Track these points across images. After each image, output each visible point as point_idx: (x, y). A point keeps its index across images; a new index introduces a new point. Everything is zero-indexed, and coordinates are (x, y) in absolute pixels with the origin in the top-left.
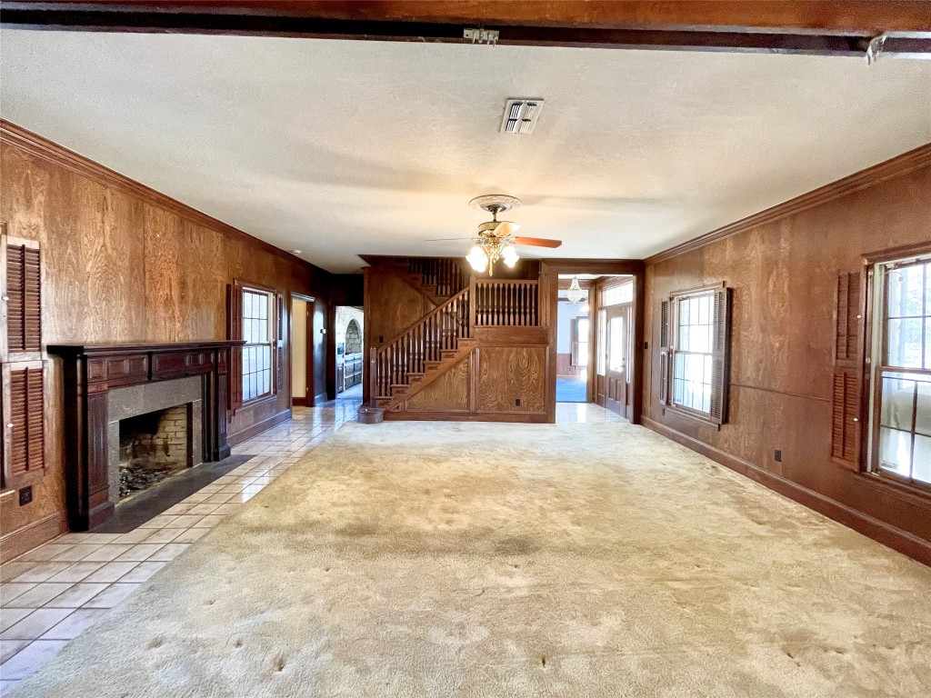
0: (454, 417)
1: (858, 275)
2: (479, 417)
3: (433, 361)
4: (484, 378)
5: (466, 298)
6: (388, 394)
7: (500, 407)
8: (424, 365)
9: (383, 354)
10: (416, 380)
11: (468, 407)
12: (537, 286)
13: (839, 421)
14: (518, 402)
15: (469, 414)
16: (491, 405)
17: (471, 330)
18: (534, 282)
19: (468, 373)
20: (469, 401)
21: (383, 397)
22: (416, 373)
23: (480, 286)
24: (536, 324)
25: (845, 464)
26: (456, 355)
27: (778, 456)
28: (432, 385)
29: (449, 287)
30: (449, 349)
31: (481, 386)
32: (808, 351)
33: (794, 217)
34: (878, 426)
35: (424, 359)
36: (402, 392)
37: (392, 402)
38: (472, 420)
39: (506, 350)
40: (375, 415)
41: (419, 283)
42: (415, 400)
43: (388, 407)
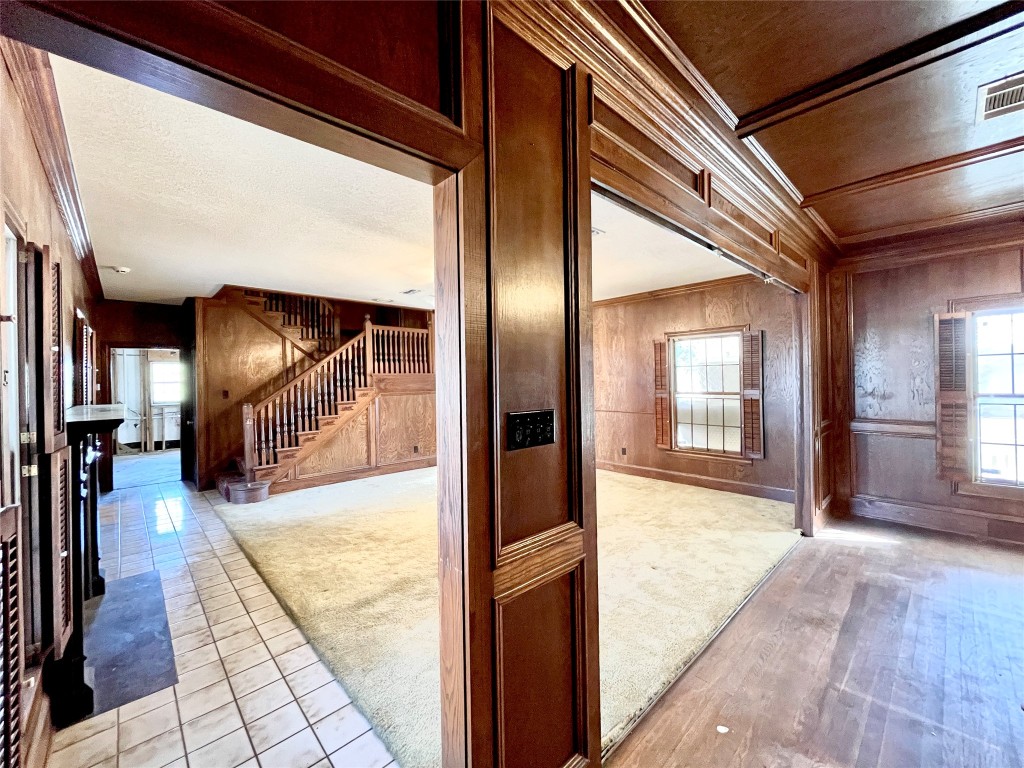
0: (353, 475)
1: (664, 344)
2: (381, 470)
3: (327, 416)
4: (383, 428)
5: (362, 345)
6: (272, 461)
7: (400, 456)
8: (317, 421)
9: (263, 412)
10: (308, 440)
11: (369, 462)
12: (427, 335)
13: (660, 424)
14: (416, 449)
15: (370, 469)
16: (391, 456)
17: (368, 378)
18: (425, 331)
19: (368, 425)
20: (369, 457)
21: (264, 466)
22: (307, 431)
23: (375, 332)
24: (429, 372)
25: (664, 447)
26: (355, 407)
27: (624, 451)
28: (329, 443)
29: (316, 330)
30: (345, 401)
31: (381, 437)
32: (638, 385)
33: (626, 305)
34: (676, 423)
35: (317, 414)
36: (292, 456)
37: (279, 471)
38: (374, 475)
39: (404, 397)
40: (263, 490)
41: (278, 324)
42: (308, 464)
43: (273, 478)
